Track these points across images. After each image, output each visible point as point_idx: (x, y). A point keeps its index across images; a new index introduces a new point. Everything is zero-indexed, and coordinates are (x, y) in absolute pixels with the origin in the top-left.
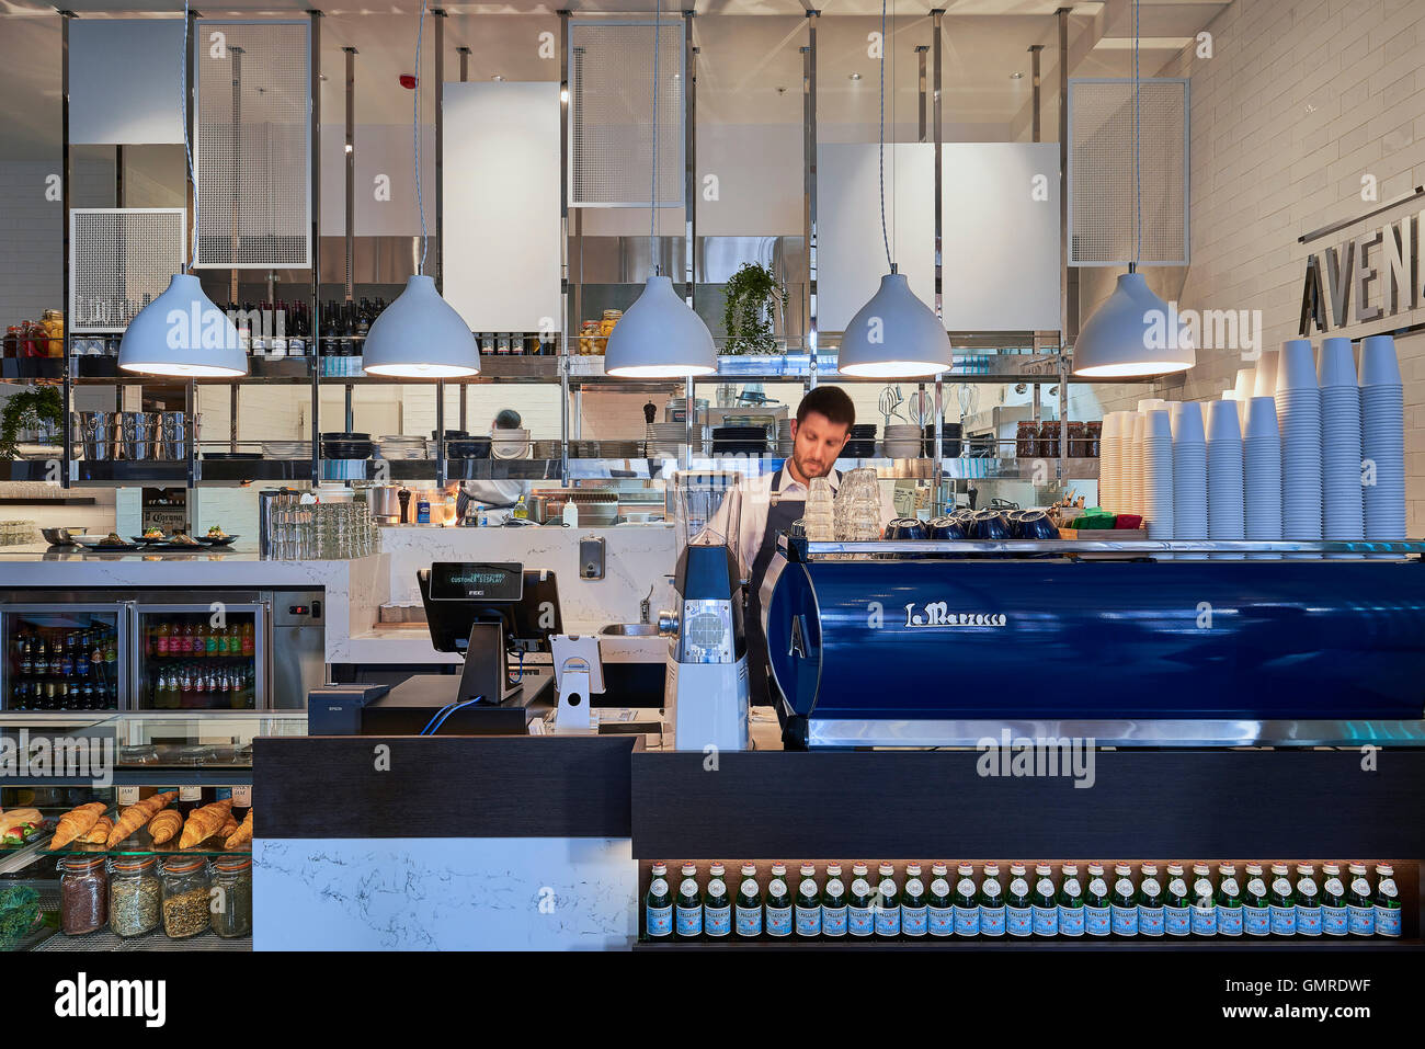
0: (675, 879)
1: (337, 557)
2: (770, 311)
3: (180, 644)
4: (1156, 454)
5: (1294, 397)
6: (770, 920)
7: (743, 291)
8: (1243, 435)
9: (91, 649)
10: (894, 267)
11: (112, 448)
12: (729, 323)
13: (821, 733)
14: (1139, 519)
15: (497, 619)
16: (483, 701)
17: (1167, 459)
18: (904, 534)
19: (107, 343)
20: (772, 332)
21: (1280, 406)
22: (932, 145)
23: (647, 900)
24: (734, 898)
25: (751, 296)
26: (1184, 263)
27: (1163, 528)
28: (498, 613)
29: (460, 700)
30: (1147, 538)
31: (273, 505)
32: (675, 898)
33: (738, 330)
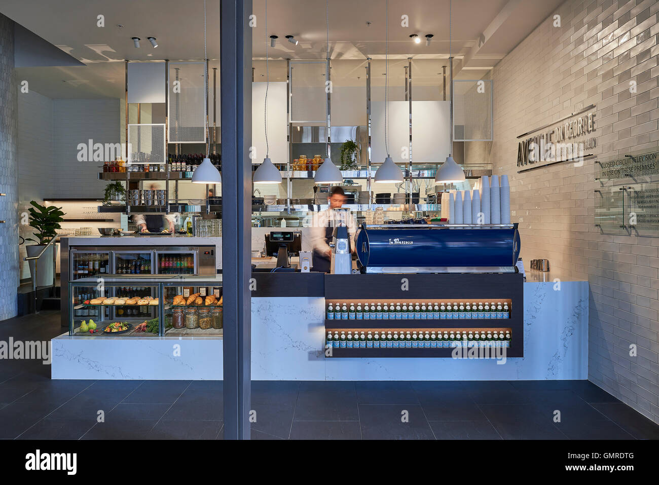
0: (334, 306)
1: (218, 236)
2: (356, 156)
3: (168, 264)
4: (450, 204)
5: (483, 189)
6: (357, 316)
7: (347, 149)
8: (472, 199)
9: (140, 265)
10: (389, 155)
11: (140, 202)
12: (342, 160)
13: (370, 270)
14: (446, 219)
15: (285, 247)
16: (283, 267)
17: (453, 205)
18: (389, 223)
19: (139, 168)
20: (356, 163)
21: (480, 192)
22: (409, 102)
23: (327, 310)
24: (349, 311)
25: (349, 150)
26: (491, 140)
27: (452, 221)
28: (285, 245)
29: (277, 266)
30: (448, 224)
31: (197, 220)
32: (335, 311)
33: (345, 162)
